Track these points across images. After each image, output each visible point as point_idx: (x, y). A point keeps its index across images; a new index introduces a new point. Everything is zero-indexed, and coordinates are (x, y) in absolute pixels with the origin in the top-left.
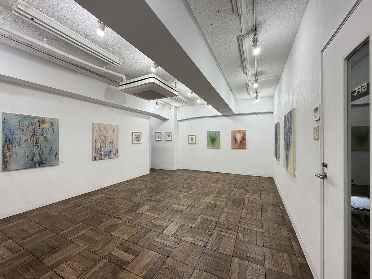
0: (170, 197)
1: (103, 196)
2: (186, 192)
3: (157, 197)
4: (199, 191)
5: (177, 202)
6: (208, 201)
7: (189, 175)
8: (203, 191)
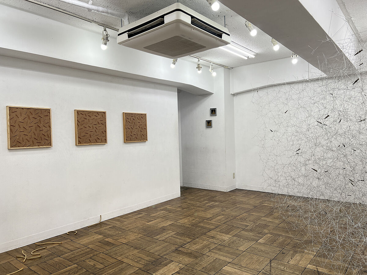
0: (220, 250)
1: (97, 239)
2: (253, 240)
3: (194, 248)
4: (281, 239)
5: (235, 261)
6: (302, 264)
7: (257, 202)
8: (289, 241)
